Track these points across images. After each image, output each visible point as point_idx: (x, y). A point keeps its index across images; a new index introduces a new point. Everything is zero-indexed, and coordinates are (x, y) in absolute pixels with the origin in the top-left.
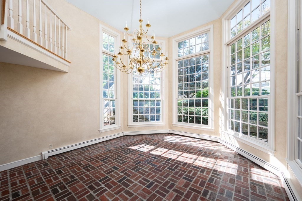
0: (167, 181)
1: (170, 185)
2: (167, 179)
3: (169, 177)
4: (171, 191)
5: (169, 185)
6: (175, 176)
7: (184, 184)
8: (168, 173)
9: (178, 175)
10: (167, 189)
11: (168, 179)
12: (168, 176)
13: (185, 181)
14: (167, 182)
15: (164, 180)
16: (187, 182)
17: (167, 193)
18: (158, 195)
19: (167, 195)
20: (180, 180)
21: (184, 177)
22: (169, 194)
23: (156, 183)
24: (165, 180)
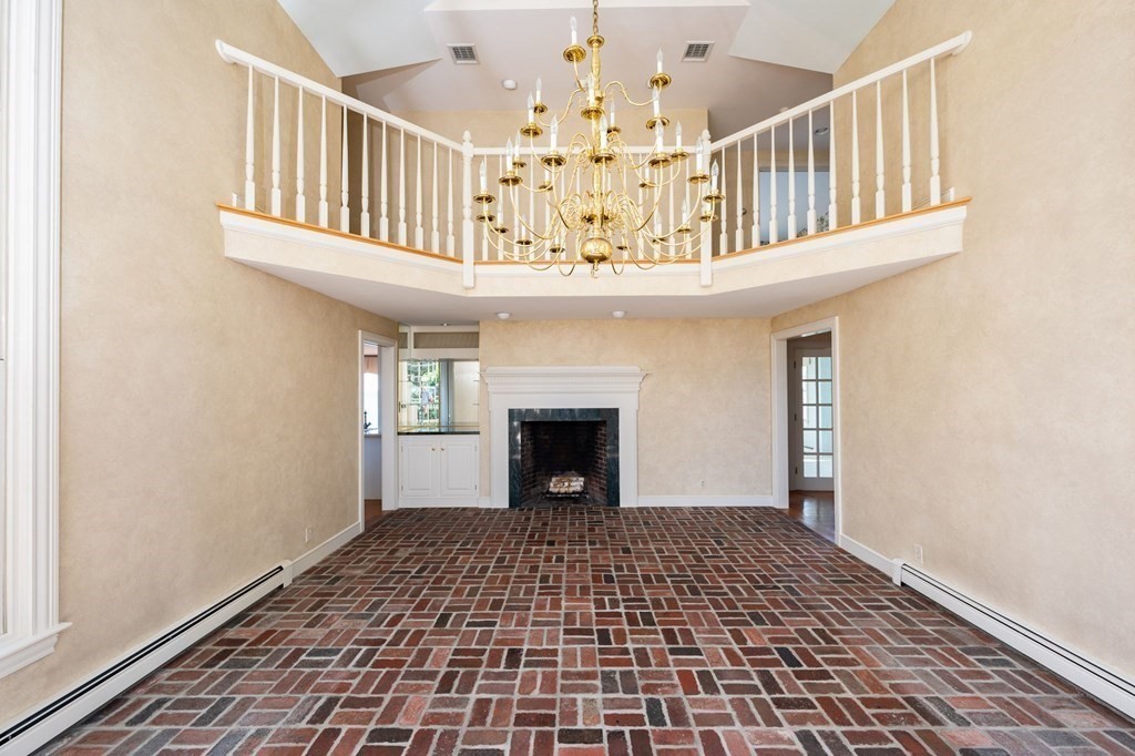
0: (470, 692)
1: (452, 684)
2: (473, 696)
3: (468, 710)
4: (444, 670)
5: (456, 683)
6: (448, 727)
7: (404, 707)
8: (484, 724)
9: (436, 737)
10: (456, 669)
11: (468, 699)
12: (473, 710)
13: (399, 723)
14: (466, 687)
15: (481, 689)
16: (392, 722)
17: (451, 660)
18: (473, 646)
19: (450, 657)
20: (422, 715)
21: (407, 739)
22: (448, 661)
23: (501, 669)
24: (478, 693)
